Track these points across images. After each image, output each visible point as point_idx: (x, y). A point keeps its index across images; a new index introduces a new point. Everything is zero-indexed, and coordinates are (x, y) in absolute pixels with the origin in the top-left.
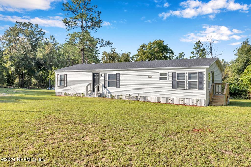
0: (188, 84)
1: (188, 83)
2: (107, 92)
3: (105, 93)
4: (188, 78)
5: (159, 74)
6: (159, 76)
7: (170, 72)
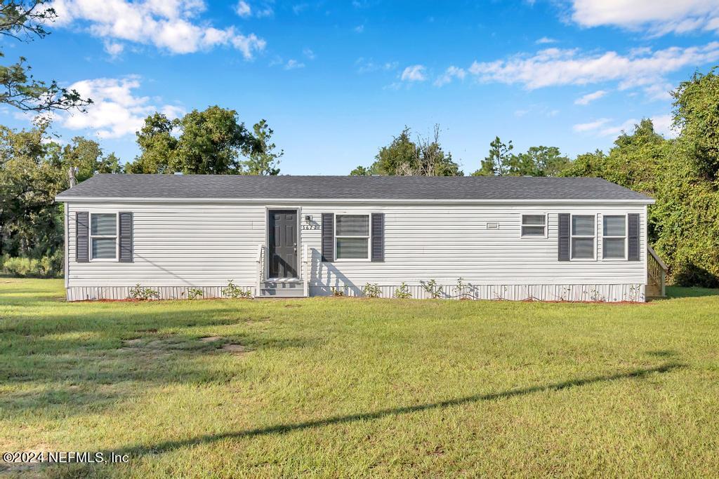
0: (601, 247)
1: (601, 242)
2: (333, 276)
3: (324, 281)
4: (601, 231)
5: (521, 219)
6: (521, 222)
7: (552, 214)
